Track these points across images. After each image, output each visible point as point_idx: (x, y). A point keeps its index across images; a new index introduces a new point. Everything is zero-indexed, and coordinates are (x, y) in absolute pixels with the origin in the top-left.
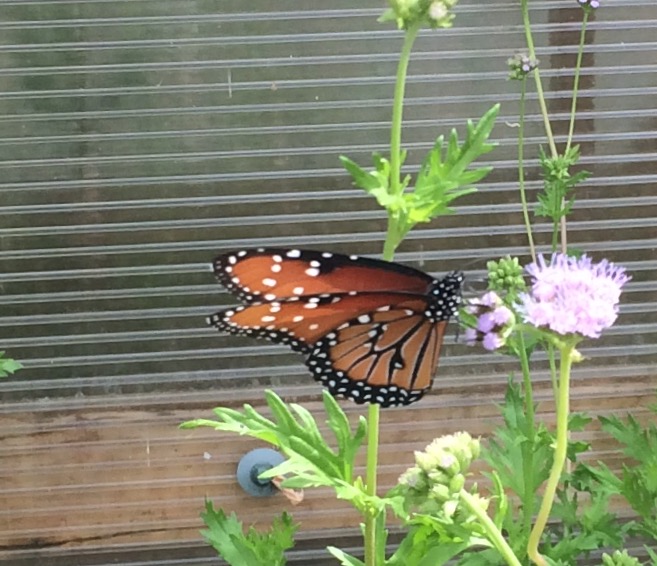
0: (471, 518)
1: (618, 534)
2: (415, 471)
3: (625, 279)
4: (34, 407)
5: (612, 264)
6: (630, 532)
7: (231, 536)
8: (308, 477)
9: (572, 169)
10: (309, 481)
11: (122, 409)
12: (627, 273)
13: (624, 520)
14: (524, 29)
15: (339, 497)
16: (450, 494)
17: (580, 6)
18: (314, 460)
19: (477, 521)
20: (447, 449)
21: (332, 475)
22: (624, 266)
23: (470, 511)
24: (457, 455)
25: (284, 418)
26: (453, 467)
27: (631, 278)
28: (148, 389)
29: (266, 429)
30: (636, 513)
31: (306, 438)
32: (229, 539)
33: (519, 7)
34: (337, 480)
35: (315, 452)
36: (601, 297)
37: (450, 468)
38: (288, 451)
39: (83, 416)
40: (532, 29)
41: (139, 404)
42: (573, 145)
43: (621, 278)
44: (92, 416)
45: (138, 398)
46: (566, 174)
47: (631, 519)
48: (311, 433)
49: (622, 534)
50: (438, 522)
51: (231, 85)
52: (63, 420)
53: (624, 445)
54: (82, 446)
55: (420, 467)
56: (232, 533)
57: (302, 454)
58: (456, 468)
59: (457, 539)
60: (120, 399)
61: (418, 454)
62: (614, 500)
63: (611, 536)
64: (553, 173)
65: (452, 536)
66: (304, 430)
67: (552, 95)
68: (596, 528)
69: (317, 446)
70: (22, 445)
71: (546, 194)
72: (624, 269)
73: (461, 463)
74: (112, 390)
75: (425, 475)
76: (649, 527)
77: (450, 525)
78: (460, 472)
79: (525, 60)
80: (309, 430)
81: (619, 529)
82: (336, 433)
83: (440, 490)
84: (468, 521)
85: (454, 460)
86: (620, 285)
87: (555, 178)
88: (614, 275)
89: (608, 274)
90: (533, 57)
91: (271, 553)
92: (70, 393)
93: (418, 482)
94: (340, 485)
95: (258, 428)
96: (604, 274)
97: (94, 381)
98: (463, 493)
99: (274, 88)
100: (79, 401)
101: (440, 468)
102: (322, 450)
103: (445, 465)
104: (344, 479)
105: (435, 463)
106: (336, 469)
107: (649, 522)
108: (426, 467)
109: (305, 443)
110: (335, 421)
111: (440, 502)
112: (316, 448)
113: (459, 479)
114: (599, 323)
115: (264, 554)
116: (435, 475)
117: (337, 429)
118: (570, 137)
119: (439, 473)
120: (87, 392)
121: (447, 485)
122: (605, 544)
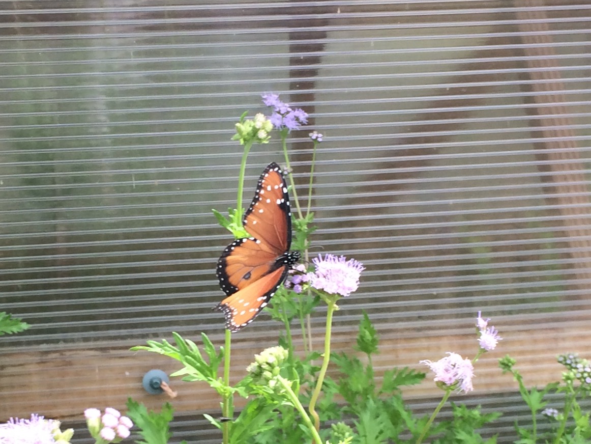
0: (283, 390)
1: (338, 413)
2: (255, 364)
3: (363, 269)
4: (38, 349)
5: (356, 261)
6: (345, 412)
7: (141, 415)
8: (195, 376)
9: (310, 225)
10: (196, 378)
11: (84, 350)
12: (364, 266)
13: (341, 406)
14: (284, 153)
15: (211, 386)
16: (273, 376)
17: (311, 141)
18: (198, 368)
19: (286, 392)
20: (271, 354)
21: (206, 376)
22: (362, 263)
23: (283, 387)
24: (276, 357)
25: (182, 346)
26: (274, 363)
27: (365, 268)
28: (97, 339)
29: (173, 351)
30: (347, 402)
31: (193, 357)
32: (140, 416)
33: (281, 141)
34: (209, 378)
35: (198, 364)
36: (350, 277)
37: (272, 363)
38: (185, 363)
39: (64, 353)
40: (288, 152)
41: (92, 347)
42: (310, 212)
43: (361, 268)
44: (68, 353)
45: (91, 344)
46: (306, 228)
47: (344, 405)
48: (196, 354)
49: (340, 413)
50: (267, 393)
51: (134, 183)
52: (54, 356)
53: (339, 367)
54: (63, 369)
55: (258, 363)
56: (141, 413)
57: (192, 365)
58: (276, 363)
59: (276, 402)
60: (82, 344)
61: (257, 356)
62: (336, 395)
63: (335, 414)
64: (299, 227)
65: (273, 400)
66: (193, 353)
67: (299, 186)
68: (327, 410)
69: (199, 361)
70: (33, 368)
71: (296, 238)
72: (362, 264)
73: (278, 361)
74: (78, 340)
75: (260, 367)
76: (354, 410)
77: (272, 394)
78: (278, 366)
79: (285, 169)
80: (195, 353)
81: (339, 410)
82: (209, 354)
83: (267, 374)
84: (281, 392)
85: (275, 359)
86: (360, 272)
87: (300, 230)
88: (357, 266)
89: (354, 266)
90: (289, 166)
91: (162, 423)
92: (57, 341)
93: (256, 370)
94: (211, 381)
95: (169, 351)
96: (352, 266)
97: (69, 335)
98: (279, 377)
99: (156, 184)
100: (61, 346)
101: (267, 363)
102: (202, 364)
103: (270, 361)
104: (213, 378)
105: (265, 361)
106: (208, 373)
107: (354, 407)
108: (260, 362)
109: (193, 360)
110: (208, 349)
111: (267, 380)
112: (198, 362)
113: (277, 369)
114: (349, 290)
115: (158, 424)
116: (265, 366)
117: (209, 353)
118: (309, 208)
119: (267, 366)
120: (65, 341)
121: (271, 372)
122: (332, 418)
